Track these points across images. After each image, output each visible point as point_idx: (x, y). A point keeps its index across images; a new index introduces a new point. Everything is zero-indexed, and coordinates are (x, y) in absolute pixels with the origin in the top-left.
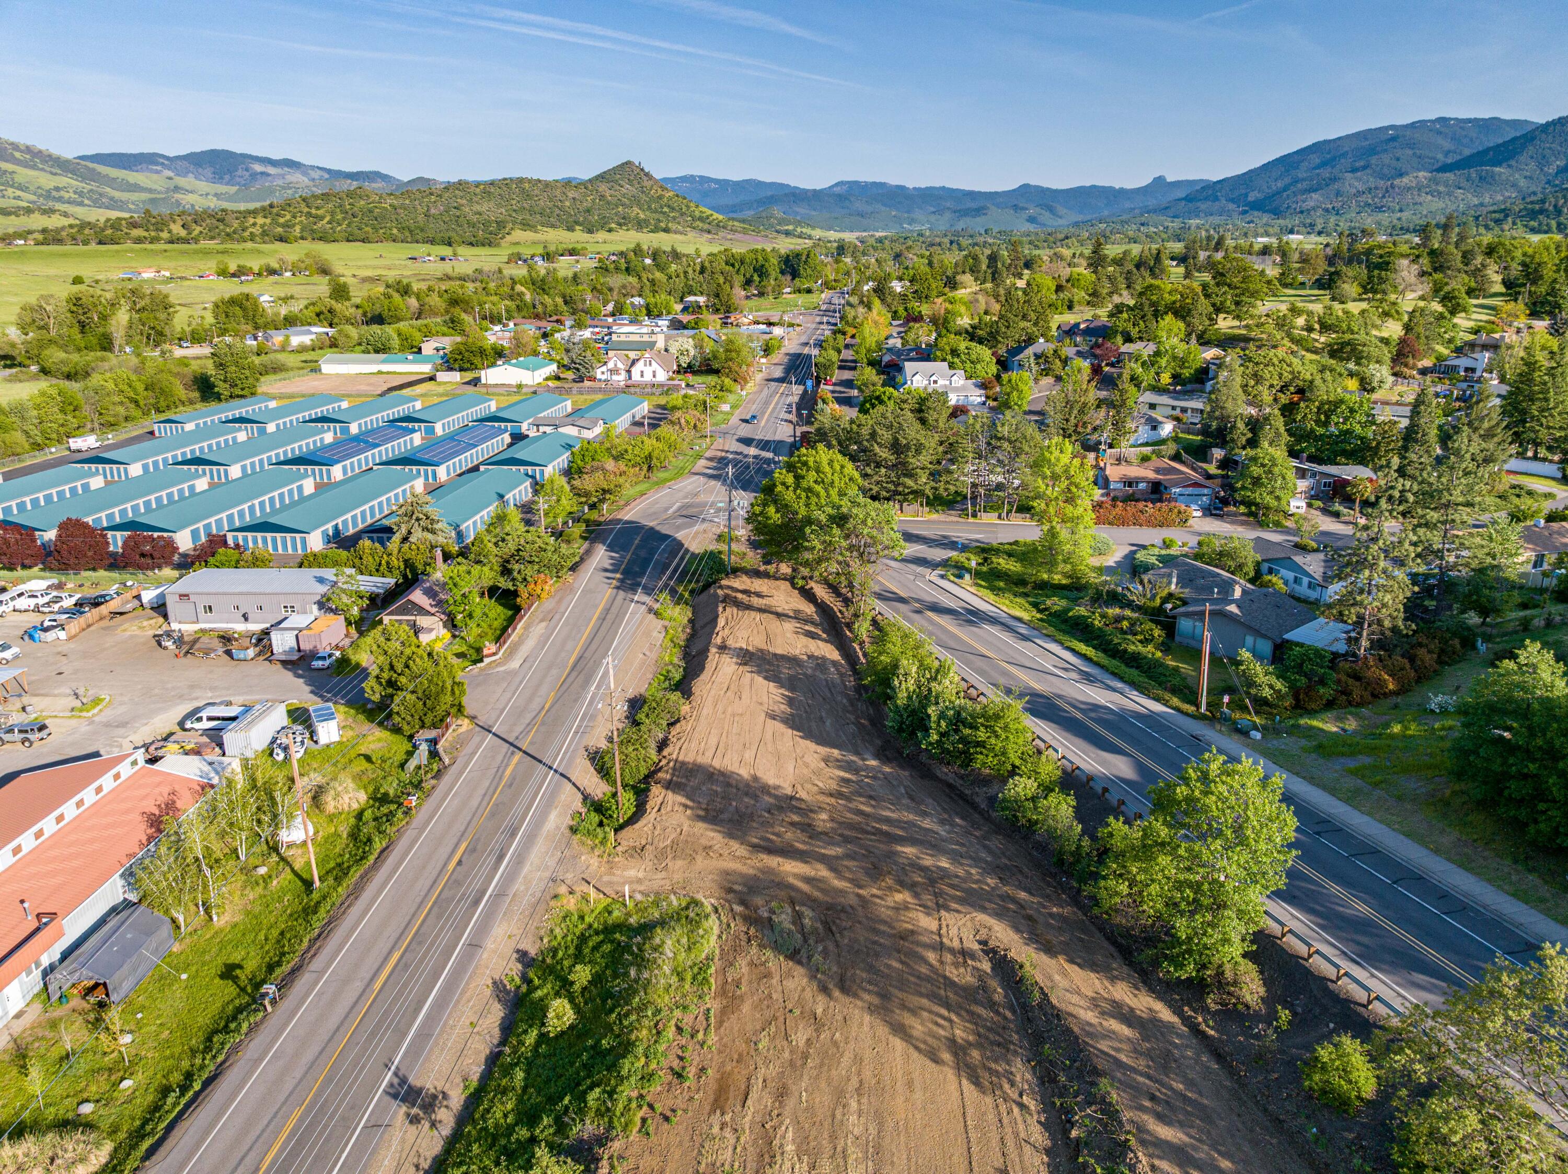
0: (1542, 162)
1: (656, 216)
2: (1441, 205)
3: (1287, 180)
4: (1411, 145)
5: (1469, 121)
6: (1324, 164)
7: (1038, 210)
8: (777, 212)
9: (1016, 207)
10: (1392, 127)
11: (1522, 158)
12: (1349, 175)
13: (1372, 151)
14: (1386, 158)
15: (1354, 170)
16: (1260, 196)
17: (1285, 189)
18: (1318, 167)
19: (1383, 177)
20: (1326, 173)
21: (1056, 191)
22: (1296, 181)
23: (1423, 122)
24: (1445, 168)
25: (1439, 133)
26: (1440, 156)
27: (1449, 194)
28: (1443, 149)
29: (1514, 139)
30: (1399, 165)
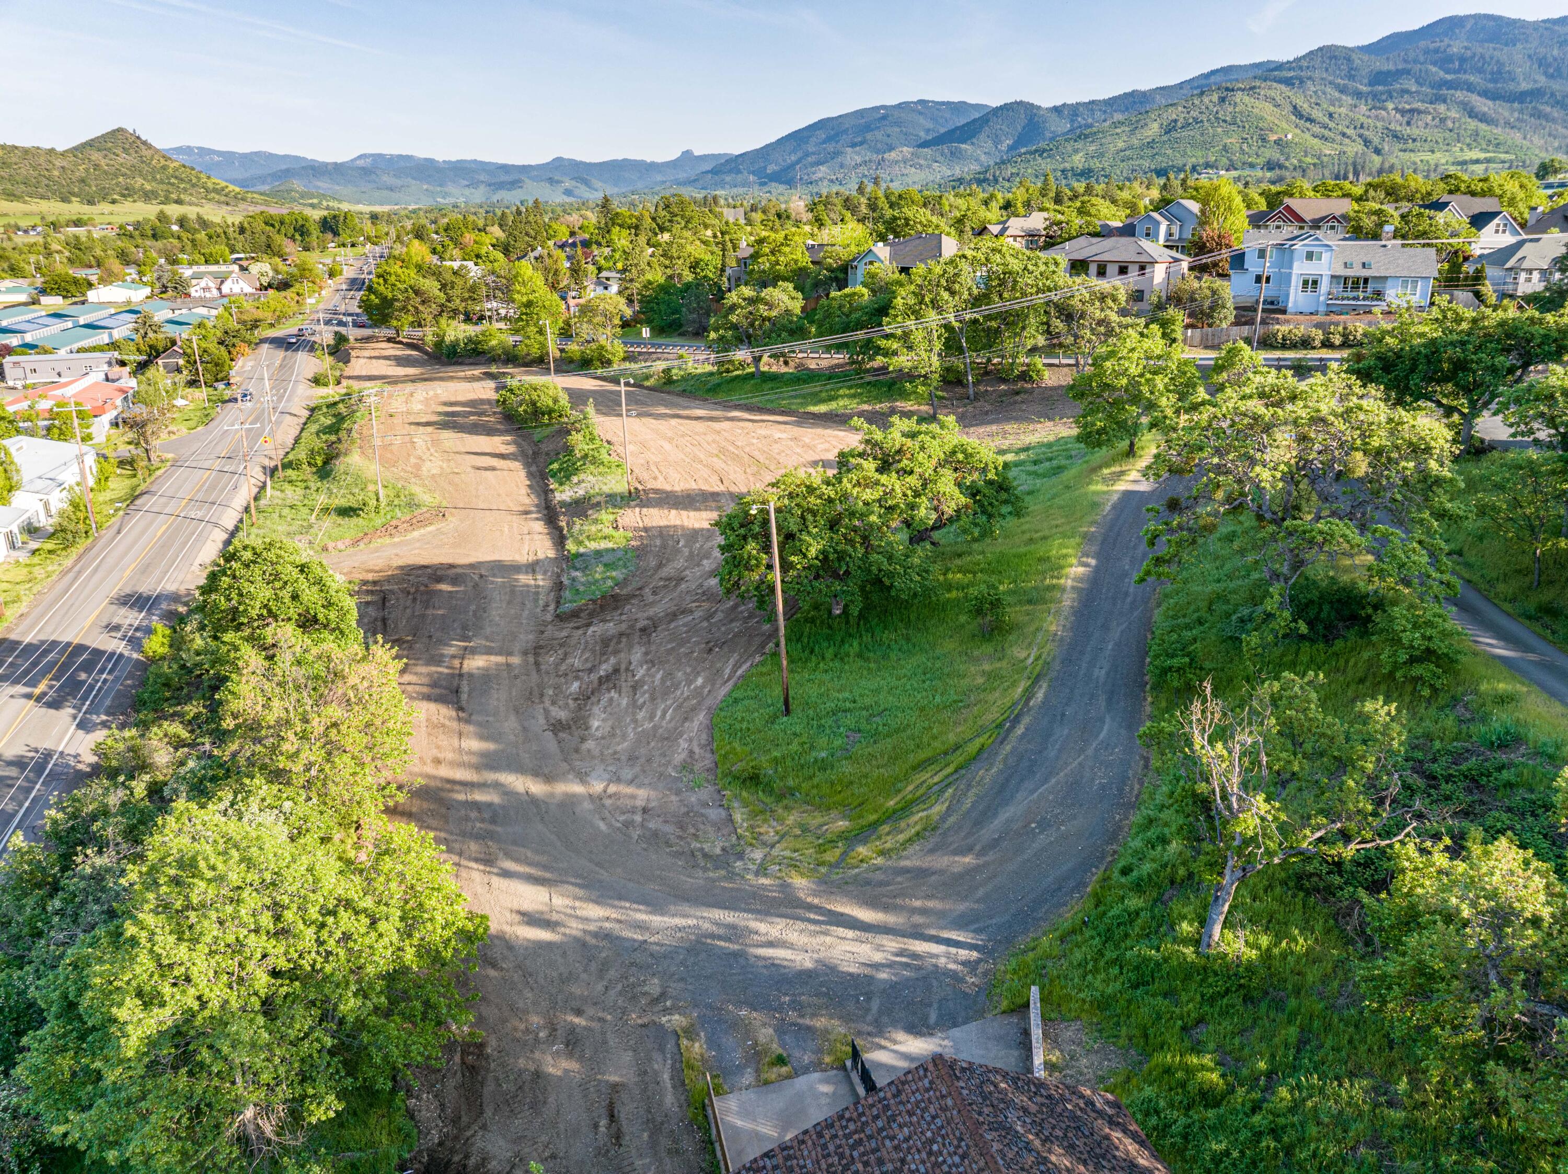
0: (997, 142)
1: (165, 187)
2: (923, 176)
3: (800, 154)
4: (898, 123)
5: (943, 103)
6: (829, 139)
7: (574, 183)
8: (298, 185)
9: (551, 181)
10: (883, 107)
11: (982, 136)
12: (849, 150)
13: (868, 128)
14: (879, 135)
15: (853, 145)
16: (776, 168)
17: (799, 161)
18: (824, 142)
19: (878, 152)
20: (830, 147)
21: (590, 164)
22: (807, 155)
23: (907, 103)
24: (925, 144)
25: (920, 113)
26: (922, 134)
27: (929, 167)
28: (924, 128)
29: (975, 120)
30: (889, 141)
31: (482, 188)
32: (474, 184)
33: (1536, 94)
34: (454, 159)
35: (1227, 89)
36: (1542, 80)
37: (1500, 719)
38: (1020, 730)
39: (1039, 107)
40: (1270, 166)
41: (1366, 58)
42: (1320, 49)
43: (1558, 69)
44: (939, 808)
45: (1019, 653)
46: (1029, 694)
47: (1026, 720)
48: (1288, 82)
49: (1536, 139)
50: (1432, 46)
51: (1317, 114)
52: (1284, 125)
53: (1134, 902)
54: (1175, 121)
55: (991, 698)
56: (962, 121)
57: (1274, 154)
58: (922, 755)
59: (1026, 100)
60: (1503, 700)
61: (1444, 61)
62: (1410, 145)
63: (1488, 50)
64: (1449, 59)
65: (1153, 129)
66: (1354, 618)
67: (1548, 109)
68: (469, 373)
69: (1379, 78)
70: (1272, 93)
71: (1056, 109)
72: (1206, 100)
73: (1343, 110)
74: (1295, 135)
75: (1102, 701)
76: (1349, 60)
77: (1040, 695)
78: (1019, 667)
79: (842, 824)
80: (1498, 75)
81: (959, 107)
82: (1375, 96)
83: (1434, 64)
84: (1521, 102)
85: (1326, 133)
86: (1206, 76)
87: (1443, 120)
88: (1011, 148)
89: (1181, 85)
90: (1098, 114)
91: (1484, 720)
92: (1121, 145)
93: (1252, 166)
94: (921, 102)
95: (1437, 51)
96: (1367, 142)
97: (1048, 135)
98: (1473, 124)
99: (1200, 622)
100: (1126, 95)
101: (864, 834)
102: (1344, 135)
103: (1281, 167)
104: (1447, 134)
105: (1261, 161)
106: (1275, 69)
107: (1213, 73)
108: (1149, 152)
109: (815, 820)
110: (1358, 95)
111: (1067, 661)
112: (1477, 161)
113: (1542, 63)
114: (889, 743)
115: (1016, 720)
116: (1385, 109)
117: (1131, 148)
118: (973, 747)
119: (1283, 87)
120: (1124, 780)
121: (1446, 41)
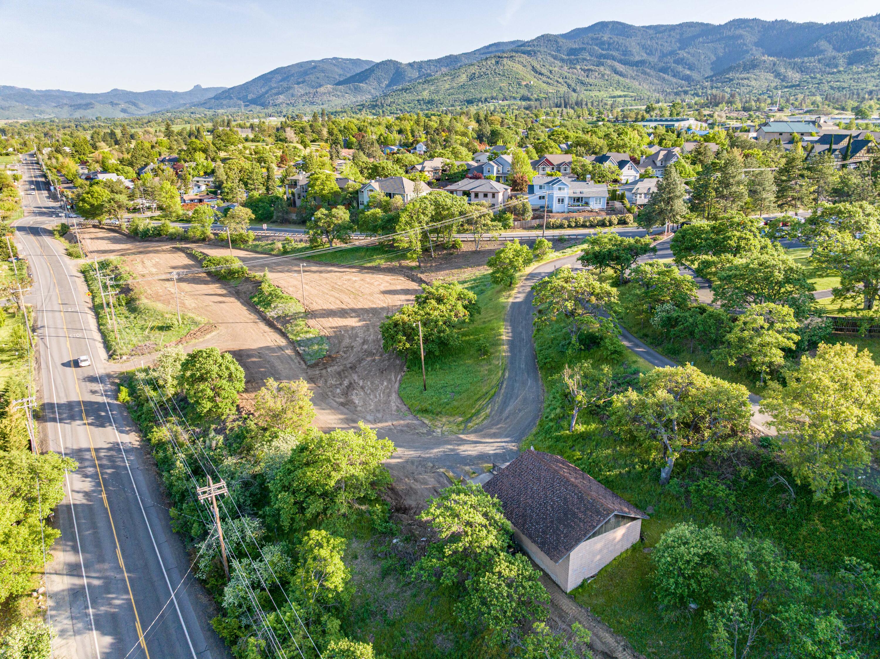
0: (379, 83)
2: (340, 102)
3: (267, 88)
4: (323, 71)
5: (347, 60)
6: (283, 80)
7: (127, 105)
9: (112, 103)
10: (313, 61)
11: (371, 79)
12: (296, 86)
13: (305, 73)
14: (312, 77)
15: (298, 83)
16: (254, 96)
17: (267, 92)
18: (281, 81)
19: (313, 87)
20: (285, 84)
21: (136, 93)
22: (271, 89)
23: (327, 59)
24: (339, 83)
25: (335, 65)
26: (337, 77)
27: (343, 96)
28: (338, 73)
29: (366, 70)
30: (319, 81)
31: (66, 108)
32: (60, 106)
33: (642, 63)
34: (44, 89)
35: (499, 57)
36: (645, 56)
37: (634, 367)
38: (504, 386)
39: (401, 64)
40: (524, 98)
41: (564, 41)
42: (543, 36)
43: (651, 51)
44: (488, 411)
45: (496, 362)
46: (503, 375)
47: (505, 383)
48: (528, 53)
49: (645, 85)
50: (595, 36)
51: (544, 71)
52: (528, 76)
53: (551, 424)
54: (474, 74)
55: (492, 377)
56: (358, 70)
57: (524, 92)
58: (478, 396)
59: (393, 59)
60: (634, 362)
61: (601, 44)
62: (589, 88)
63: (621, 40)
64: (603, 43)
65: (463, 78)
66: (595, 342)
67: (648, 71)
68: (164, 248)
69: (572, 52)
70: (521, 59)
71: (411, 65)
72: (489, 63)
73: (556, 69)
74: (534, 82)
75: (526, 374)
76: (557, 42)
77: (507, 375)
78: (497, 366)
79: (461, 419)
80: (625, 53)
81: (356, 62)
82: (571, 61)
83: (596, 45)
84: (637, 66)
85: (549, 81)
86: (487, 47)
87: (603, 75)
88: (388, 86)
89: (474, 52)
90: (432, 67)
91: (630, 367)
92: (447, 86)
93: (515, 98)
94: (335, 58)
95: (597, 39)
96: (569, 86)
97: (407, 79)
98: (617, 77)
99: (550, 347)
100: (447, 57)
101: (469, 420)
102: (558, 82)
103: (529, 99)
104: (606, 82)
105: (519, 96)
106: (521, 46)
107: (491, 46)
108: (463, 90)
109: (452, 419)
110: (562, 60)
111: (512, 363)
112: (620, 96)
113: (644, 47)
114: (465, 395)
115: (502, 383)
116: (576, 68)
117: (452, 88)
118: (492, 392)
119: (525, 56)
120: (538, 396)
121: (601, 34)
